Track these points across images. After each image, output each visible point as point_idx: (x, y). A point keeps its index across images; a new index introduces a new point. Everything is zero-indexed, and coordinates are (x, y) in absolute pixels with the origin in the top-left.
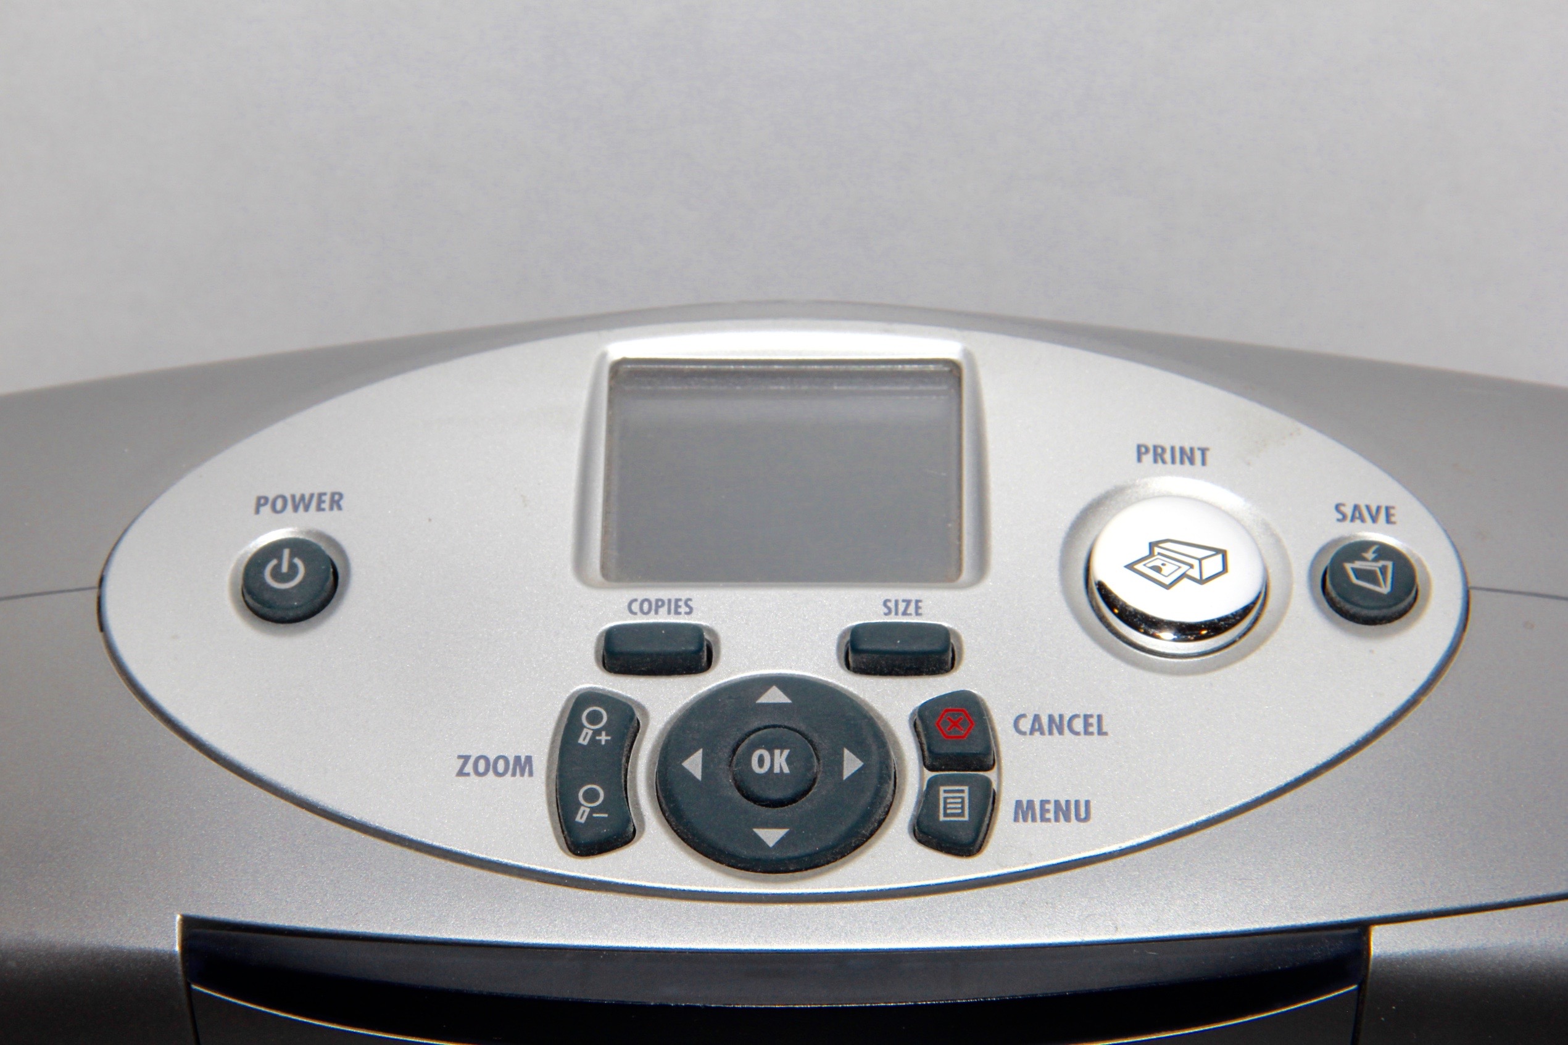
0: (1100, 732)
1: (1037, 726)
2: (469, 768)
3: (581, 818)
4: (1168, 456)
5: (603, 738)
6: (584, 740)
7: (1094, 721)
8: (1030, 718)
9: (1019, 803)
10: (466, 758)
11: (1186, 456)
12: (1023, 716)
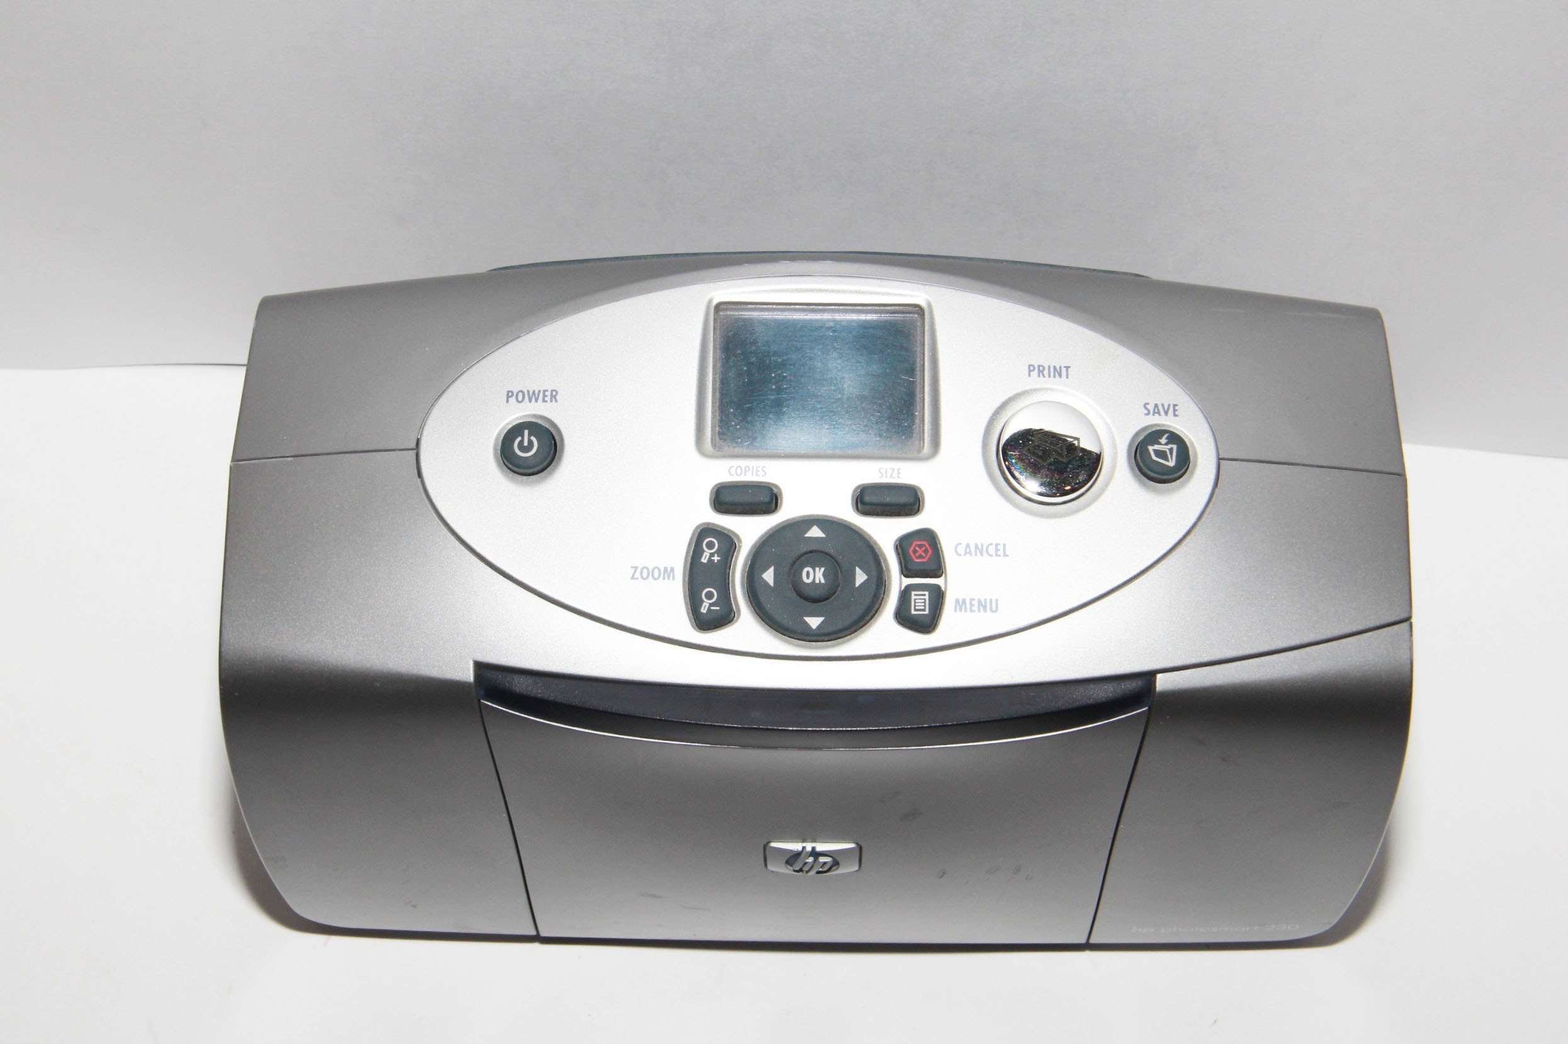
0: (1005, 555)
1: (968, 552)
2: (638, 575)
3: (704, 610)
4: (1046, 372)
5: (716, 558)
6: (704, 560)
7: (1001, 547)
8: (964, 546)
9: (957, 601)
10: (636, 568)
11: (1057, 372)
12: (960, 544)
